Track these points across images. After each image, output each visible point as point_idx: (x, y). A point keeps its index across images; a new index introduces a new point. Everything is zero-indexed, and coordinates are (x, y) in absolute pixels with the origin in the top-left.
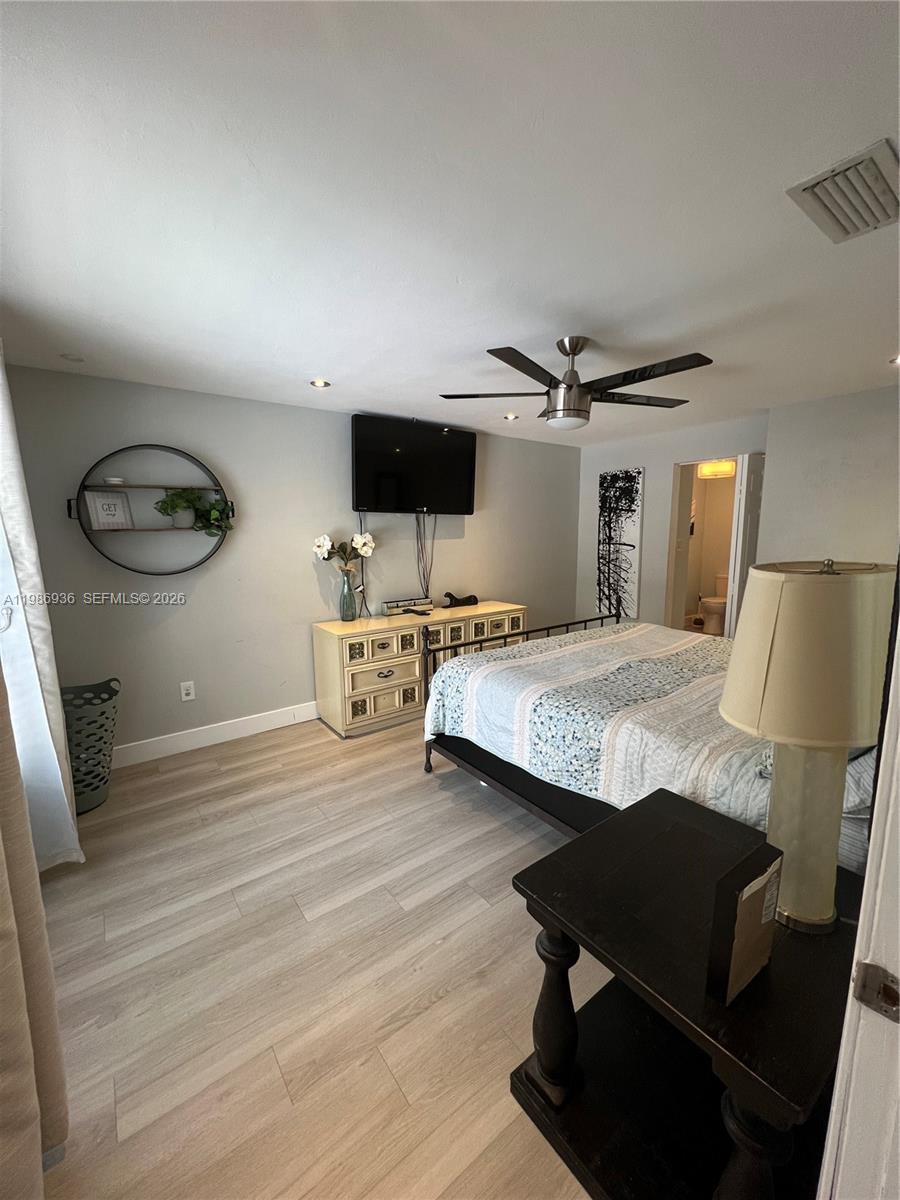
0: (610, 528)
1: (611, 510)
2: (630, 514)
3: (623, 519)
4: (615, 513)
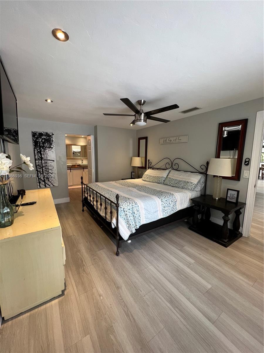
0: (41, 154)
1: (40, 147)
2: (50, 149)
3: (47, 151)
4: (43, 148)
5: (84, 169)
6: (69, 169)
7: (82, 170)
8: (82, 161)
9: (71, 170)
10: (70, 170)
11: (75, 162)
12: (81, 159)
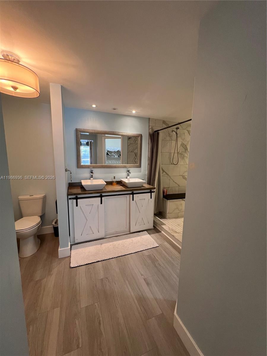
5: (133, 194)
6: (99, 195)
7: (128, 196)
8: (128, 171)
9: (103, 198)
10: (100, 199)
11: (112, 175)
12: (125, 167)
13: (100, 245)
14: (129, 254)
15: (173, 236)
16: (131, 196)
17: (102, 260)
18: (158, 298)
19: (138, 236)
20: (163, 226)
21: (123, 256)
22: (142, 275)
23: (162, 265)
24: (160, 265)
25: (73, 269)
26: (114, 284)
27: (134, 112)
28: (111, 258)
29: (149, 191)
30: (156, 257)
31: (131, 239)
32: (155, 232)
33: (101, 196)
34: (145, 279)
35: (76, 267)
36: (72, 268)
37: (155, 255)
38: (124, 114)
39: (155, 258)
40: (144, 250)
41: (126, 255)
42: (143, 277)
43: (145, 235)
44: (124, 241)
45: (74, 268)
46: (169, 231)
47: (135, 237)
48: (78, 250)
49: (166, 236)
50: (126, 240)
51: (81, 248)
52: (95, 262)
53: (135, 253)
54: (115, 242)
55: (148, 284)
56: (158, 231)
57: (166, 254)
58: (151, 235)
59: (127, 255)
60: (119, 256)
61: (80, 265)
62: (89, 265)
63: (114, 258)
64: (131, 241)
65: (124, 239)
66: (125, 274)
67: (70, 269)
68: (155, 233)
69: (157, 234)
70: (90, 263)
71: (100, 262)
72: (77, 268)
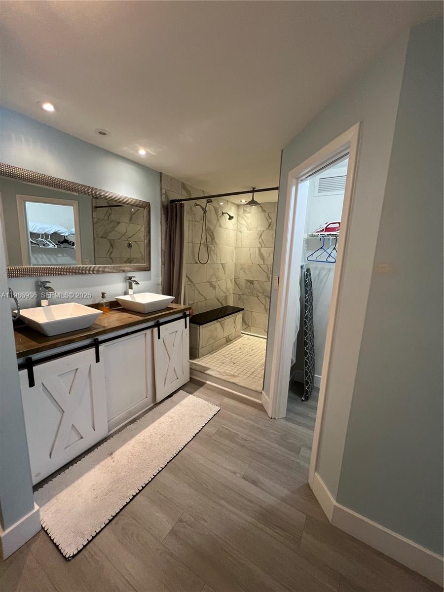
6: (90, 341)
8: (130, 279)
9: (102, 347)
10: (93, 350)
13: (109, 458)
14: (185, 446)
15: (233, 383)
16: (156, 329)
17: (141, 488)
18: (283, 496)
19: (175, 405)
20: (208, 372)
21: (177, 455)
22: (235, 473)
23: (249, 438)
24: (246, 440)
25: (77, 558)
26: (203, 522)
27: (142, 152)
28: (158, 474)
29: (180, 315)
30: (230, 429)
31: (167, 414)
32: (197, 387)
33: (96, 344)
34: (244, 478)
35: (85, 546)
36: (74, 556)
37: (227, 427)
38: (115, 152)
39: (230, 431)
40: (203, 427)
41: (180, 451)
42: (238, 475)
43: (184, 398)
44: (156, 423)
45: (81, 554)
46: (224, 378)
47: (171, 407)
48: (54, 501)
49: (218, 388)
50: (157, 422)
51: (61, 490)
52: (128, 504)
53: (192, 439)
54: (139, 435)
55: (254, 482)
56: (201, 384)
57: (239, 418)
58: (195, 394)
59: (183, 449)
60: (170, 461)
61: (94, 534)
62: (116, 519)
63: (163, 469)
64: (170, 420)
65: (153, 422)
66: (206, 488)
67: (70, 563)
68: (198, 389)
69: (201, 389)
70: (117, 514)
71: (138, 496)
72: (88, 547)
